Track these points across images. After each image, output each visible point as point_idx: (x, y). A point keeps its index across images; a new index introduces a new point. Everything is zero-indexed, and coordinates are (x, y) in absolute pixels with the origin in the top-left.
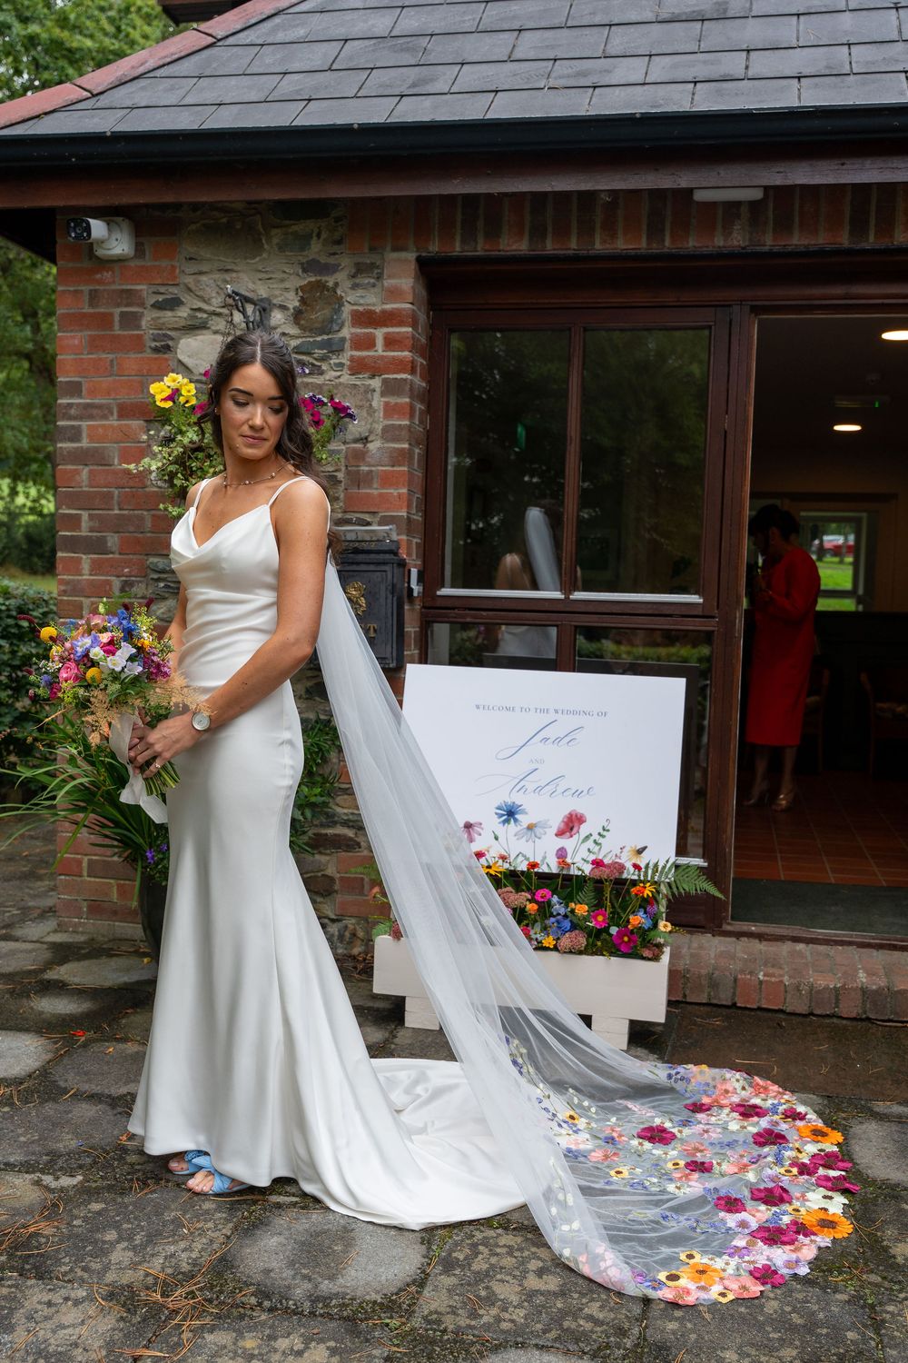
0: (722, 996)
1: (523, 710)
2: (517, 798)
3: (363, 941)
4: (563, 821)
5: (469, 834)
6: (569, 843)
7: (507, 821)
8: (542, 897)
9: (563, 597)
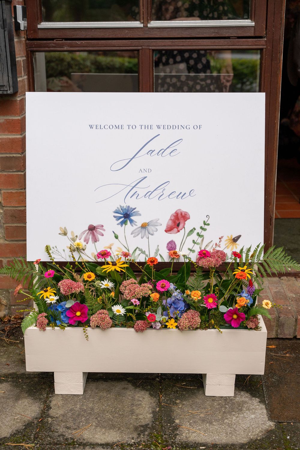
0: (286, 332)
1: (130, 127)
2: (131, 203)
3: (6, 306)
4: (171, 219)
5: (93, 235)
6: (177, 237)
7: (124, 223)
8: (162, 288)
9: (142, 25)
